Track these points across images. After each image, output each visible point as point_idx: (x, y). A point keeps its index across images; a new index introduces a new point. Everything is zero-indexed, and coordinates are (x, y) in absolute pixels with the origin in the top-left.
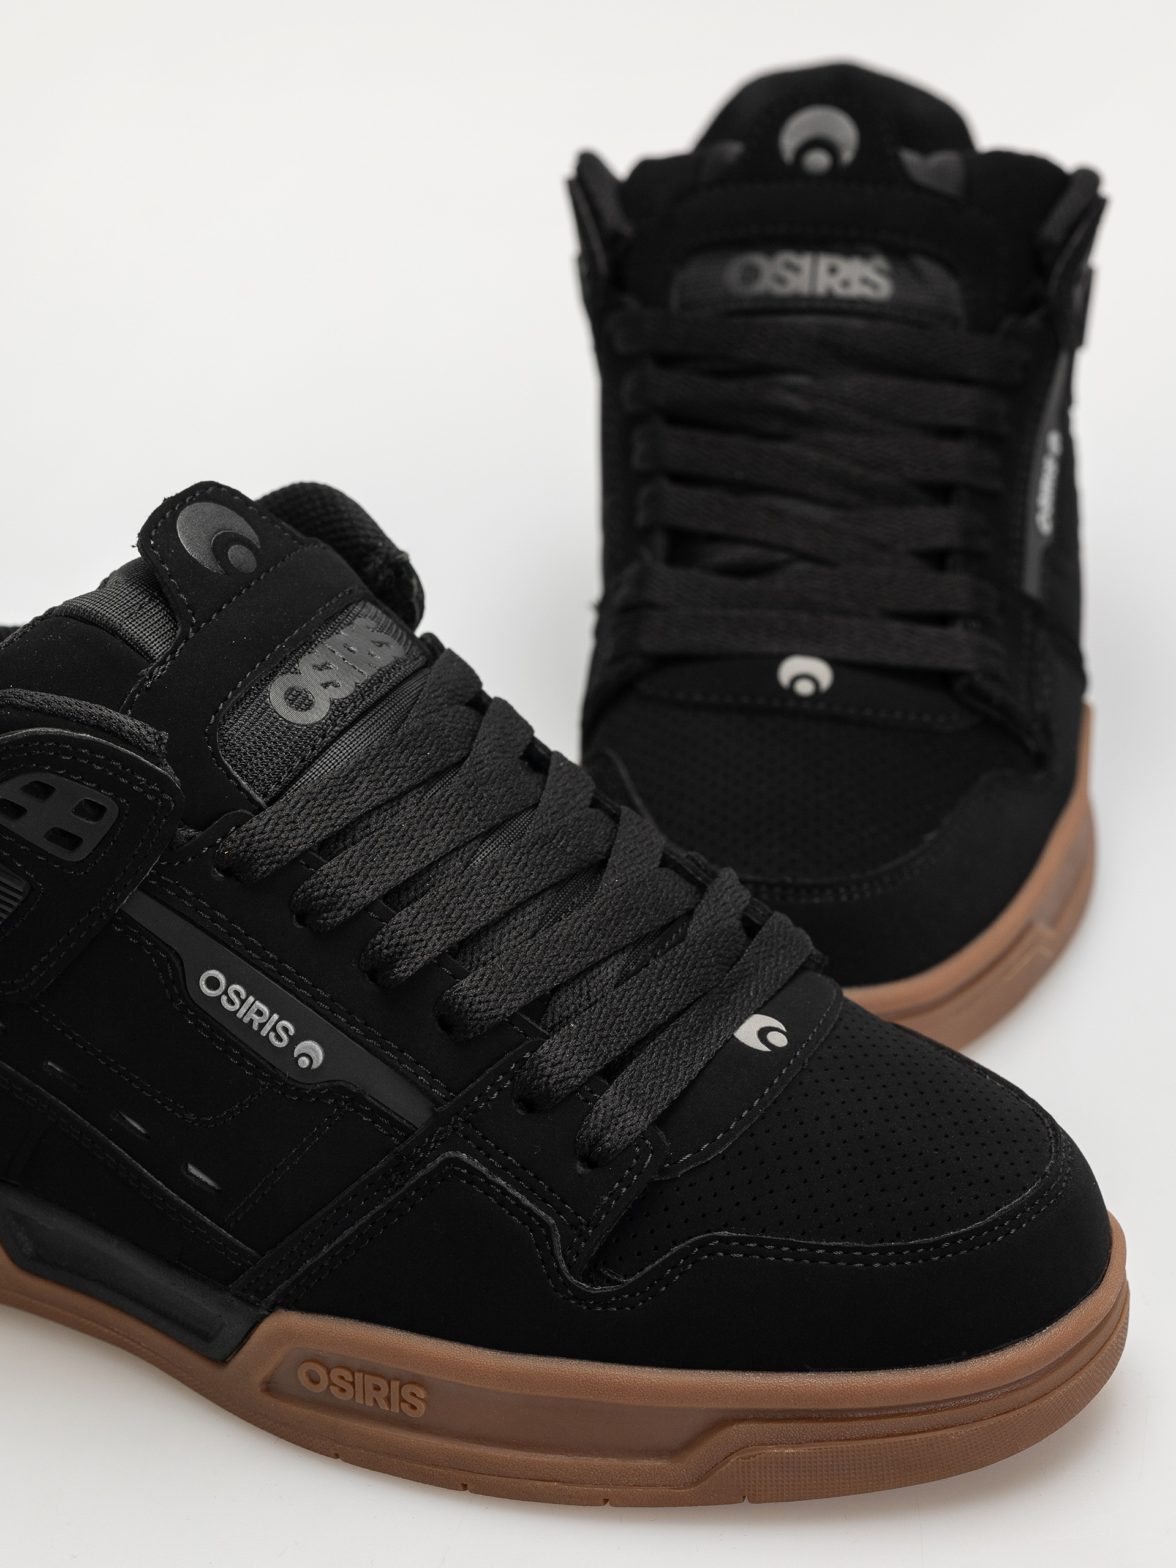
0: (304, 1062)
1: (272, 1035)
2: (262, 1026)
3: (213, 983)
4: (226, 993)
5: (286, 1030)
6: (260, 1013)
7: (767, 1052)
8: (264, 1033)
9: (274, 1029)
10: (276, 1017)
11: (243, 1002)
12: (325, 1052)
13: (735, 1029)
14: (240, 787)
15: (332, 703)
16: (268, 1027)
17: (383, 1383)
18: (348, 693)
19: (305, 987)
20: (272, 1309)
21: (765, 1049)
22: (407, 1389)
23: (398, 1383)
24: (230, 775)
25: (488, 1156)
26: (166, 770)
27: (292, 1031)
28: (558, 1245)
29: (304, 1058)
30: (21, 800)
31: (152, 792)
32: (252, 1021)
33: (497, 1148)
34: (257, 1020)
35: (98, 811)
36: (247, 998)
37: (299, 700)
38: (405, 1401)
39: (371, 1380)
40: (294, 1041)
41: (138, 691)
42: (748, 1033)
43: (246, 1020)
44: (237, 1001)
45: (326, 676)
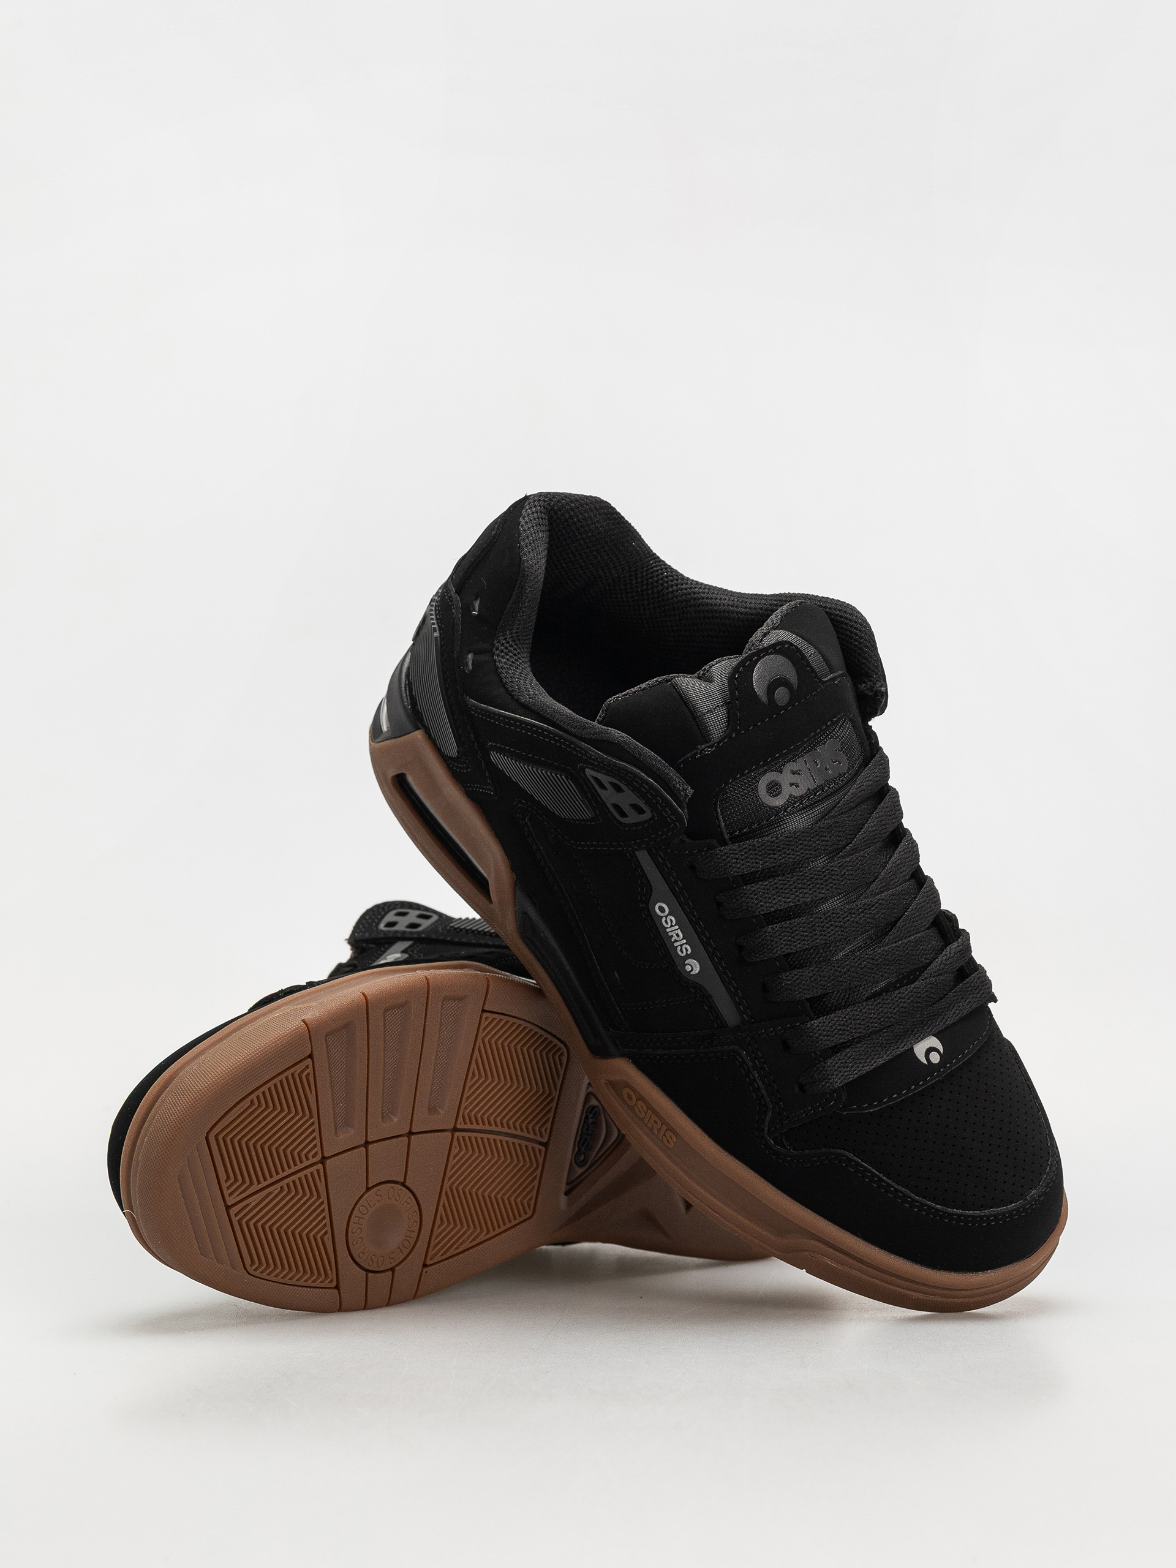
0: (688, 968)
1: (679, 948)
2: (676, 941)
3: (662, 910)
4: (666, 917)
5: (687, 950)
6: (678, 935)
7: (925, 1064)
8: (676, 944)
9: (681, 946)
10: (685, 941)
11: (672, 926)
12: (700, 970)
13: (916, 1043)
14: (719, 826)
15: (790, 796)
16: (679, 943)
17: (659, 1123)
18: (801, 793)
19: (705, 936)
20: (622, 1055)
21: (925, 1062)
22: (669, 1133)
23: (666, 1128)
24: (717, 818)
25: (756, 1058)
26: (684, 813)
27: (689, 952)
28: (768, 1119)
29: (690, 967)
30: (607, 785)
31: (671, 819)
32: (672, 936)
33: (762, 1057)
34: (675, 937)
35: (641, 811)
36: (675, 925)
37: (774, 789)
38: (665, 1136)
39: (654, 1118)
40: (688, 956)
41: (691, 757)
42: (920, 1050)
43: (670, 934)
44: (670, 924)
45: (795, 779)
